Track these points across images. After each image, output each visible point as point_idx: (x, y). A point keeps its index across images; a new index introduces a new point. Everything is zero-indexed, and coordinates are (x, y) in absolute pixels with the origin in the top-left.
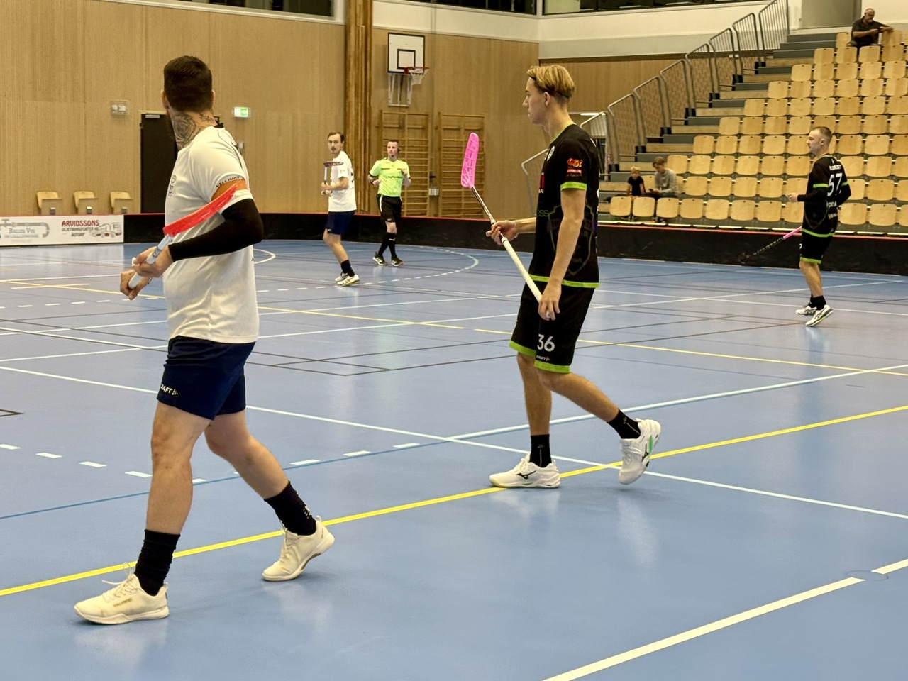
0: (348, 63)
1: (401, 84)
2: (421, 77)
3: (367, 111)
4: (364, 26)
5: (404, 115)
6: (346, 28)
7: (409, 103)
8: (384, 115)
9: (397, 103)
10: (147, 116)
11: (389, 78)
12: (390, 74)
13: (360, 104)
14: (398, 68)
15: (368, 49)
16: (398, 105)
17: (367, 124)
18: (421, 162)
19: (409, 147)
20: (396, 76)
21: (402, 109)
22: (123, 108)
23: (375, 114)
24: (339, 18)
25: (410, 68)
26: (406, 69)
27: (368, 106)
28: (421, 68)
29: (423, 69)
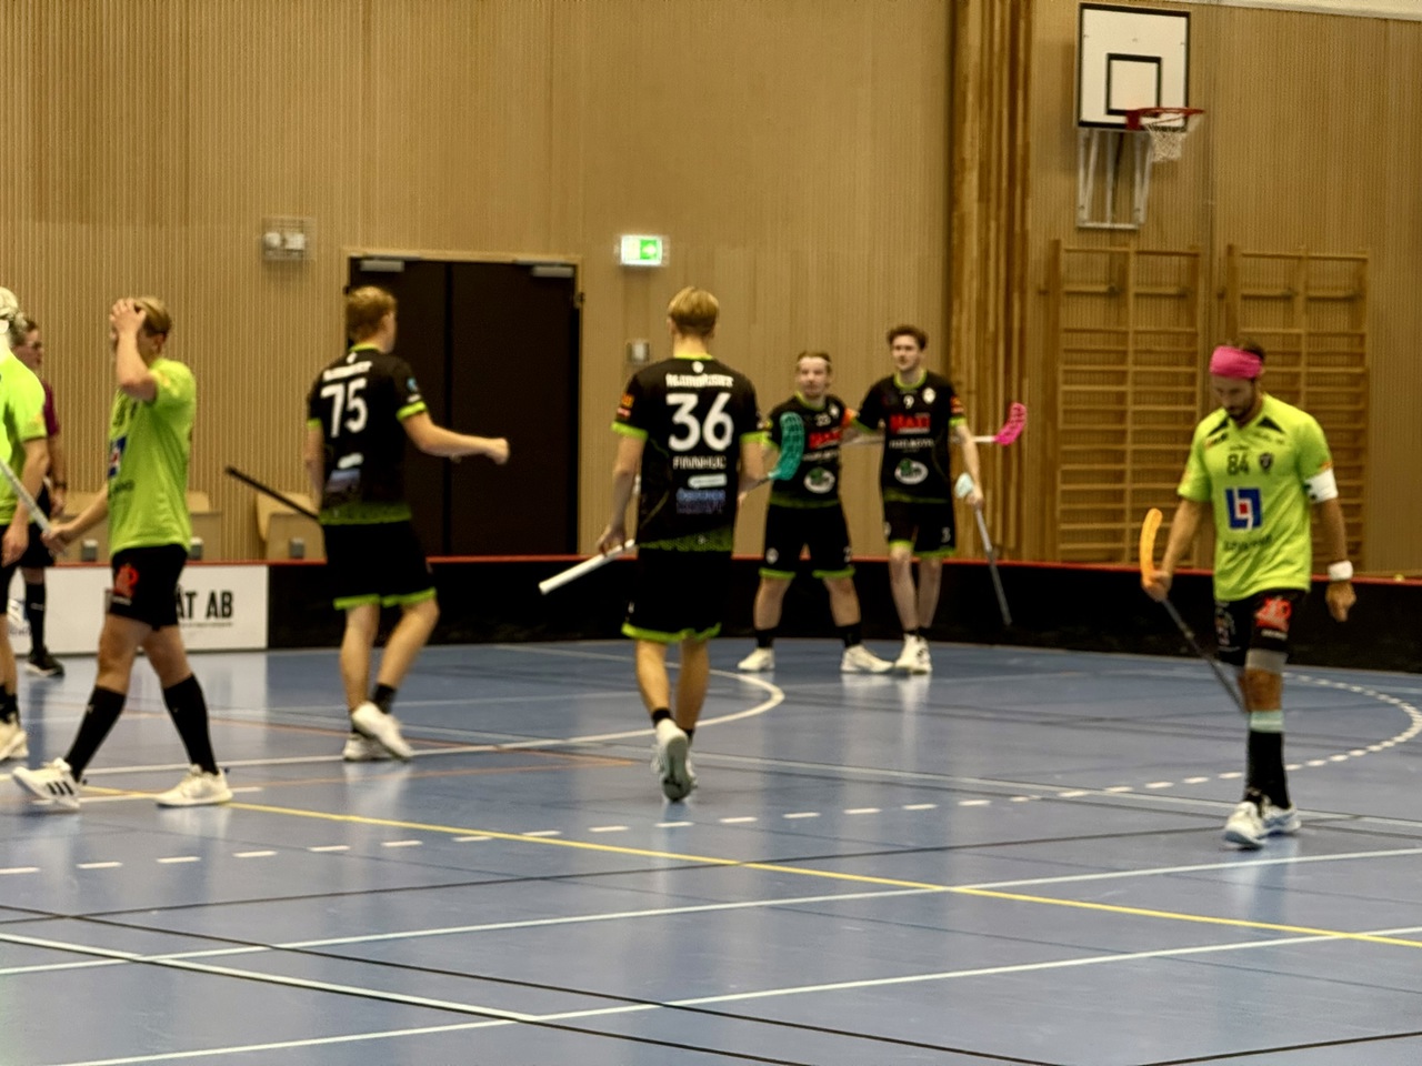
0: (957, 99)
1: (1117, 161)
2: (1181, 136)
3: (1014, 241)
5: (1126, 254)
7: (1141, 217)
8: (1063, 256)
9: (1103, 220)
10: (368, 265)
11: (1081, 142)
12: (1084, 131)
13: (993, 225)
14: (1111, 112)
15: (1021, 55)
16: (1107, 225)
17: (1013, 284)
18: (1173, 398)
19: (1136, 352)
20: (1103, 136)
21: (1119, 237)
22: (297, 241)
23: (1038, 251)
25: (1146, 112)
26: (1134, 116)
27: (1017, 228)
28: (1179, 111)
29: (1187, 113)
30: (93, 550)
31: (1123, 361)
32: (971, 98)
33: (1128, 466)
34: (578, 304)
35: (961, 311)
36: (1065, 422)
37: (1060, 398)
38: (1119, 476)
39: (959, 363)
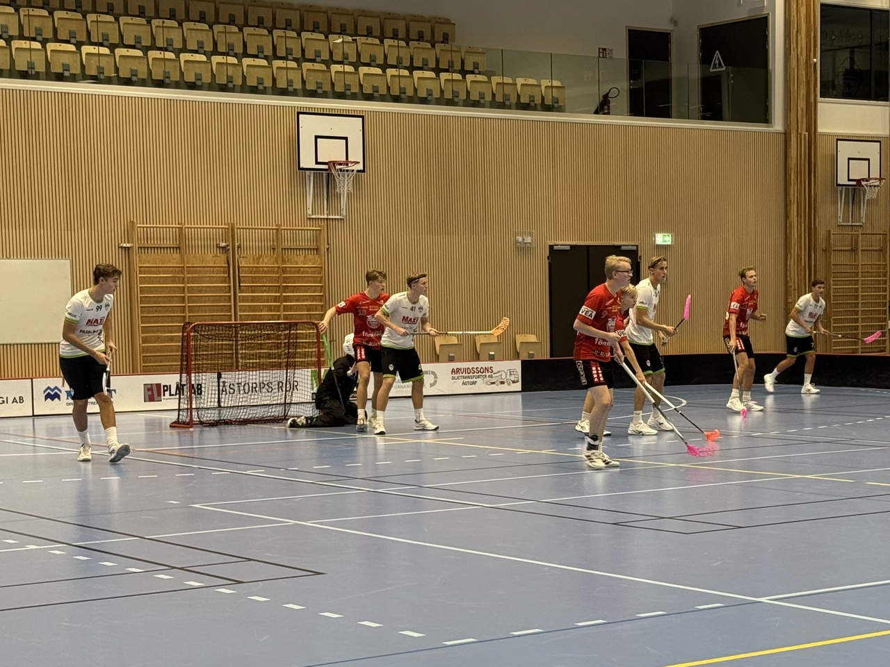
1: (853, 199)
2: (877, 189)
3: (811, 232)
4: (807, 133)
5: (858, 235)
6: (786, 135)
7: (864, 221)
8: (832, 236)
9: (848, 222)
10: (555, 248)
11: (839, 192)
12: (840, 188)
13: (803, 226)
14: (849, 180)
15: (813, 160)
16: (850, 224)
17: (811, 248)
18: (879, 290)
19: (862, 272)
20: (847, 190)
21: (855, 228)
22: (528, 240)
23: (821, 234)
24: (778, 125)
25: (863, 180)
26: (859, 181)
27: (813, 226)
28: (876, 179)
29: (880, 179)
30: (454, 356)
31: (857, 277)
32: (792, 177)
33: (860, 316)
34: (639, 260)
35: (791, 258)
36: (834, 300)
37: (832, 291)
38: (856, 320)
39: (791, 278)
